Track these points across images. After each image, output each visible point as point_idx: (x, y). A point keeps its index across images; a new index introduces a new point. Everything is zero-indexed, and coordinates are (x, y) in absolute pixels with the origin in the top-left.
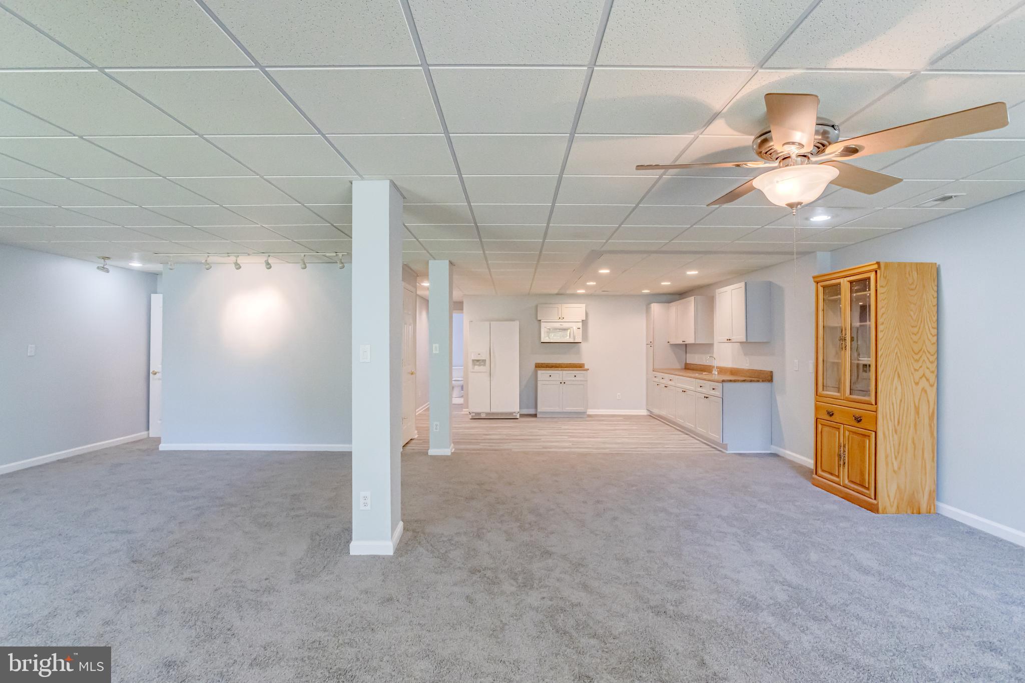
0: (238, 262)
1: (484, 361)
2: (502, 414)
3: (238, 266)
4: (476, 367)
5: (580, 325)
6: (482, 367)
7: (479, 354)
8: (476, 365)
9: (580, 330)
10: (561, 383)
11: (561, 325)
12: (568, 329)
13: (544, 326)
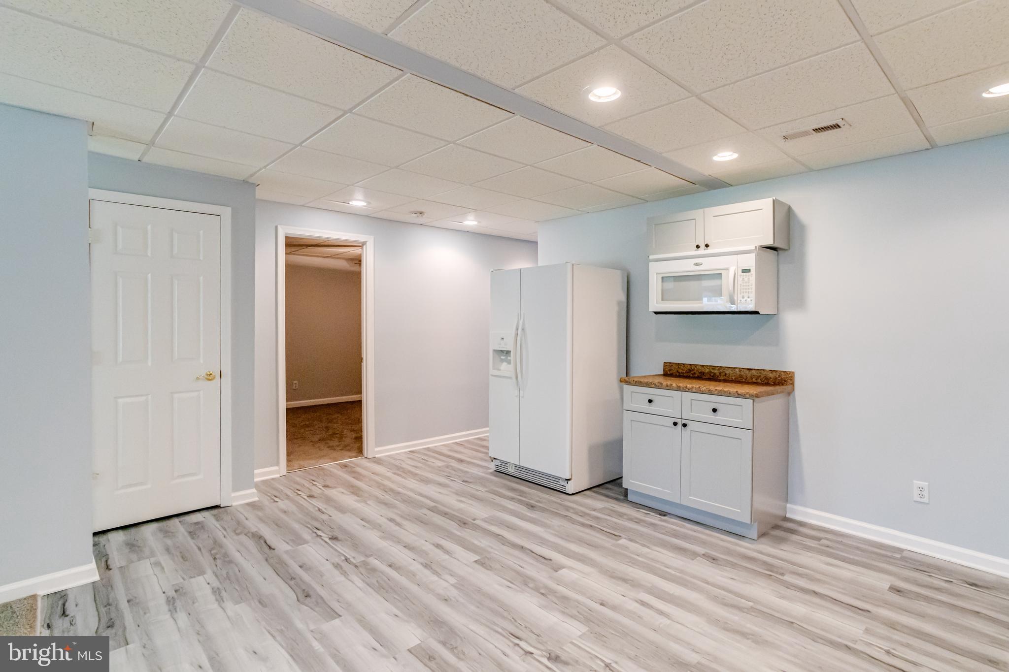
1: (510, 353)
2: (541, 475)
5: (752, 262)
6: (509, 365)
7: (502, 339)
9: (752, 277)
10: (675, 424)
11: (697, 264)
12: (719, 276)
13: (656, 270)
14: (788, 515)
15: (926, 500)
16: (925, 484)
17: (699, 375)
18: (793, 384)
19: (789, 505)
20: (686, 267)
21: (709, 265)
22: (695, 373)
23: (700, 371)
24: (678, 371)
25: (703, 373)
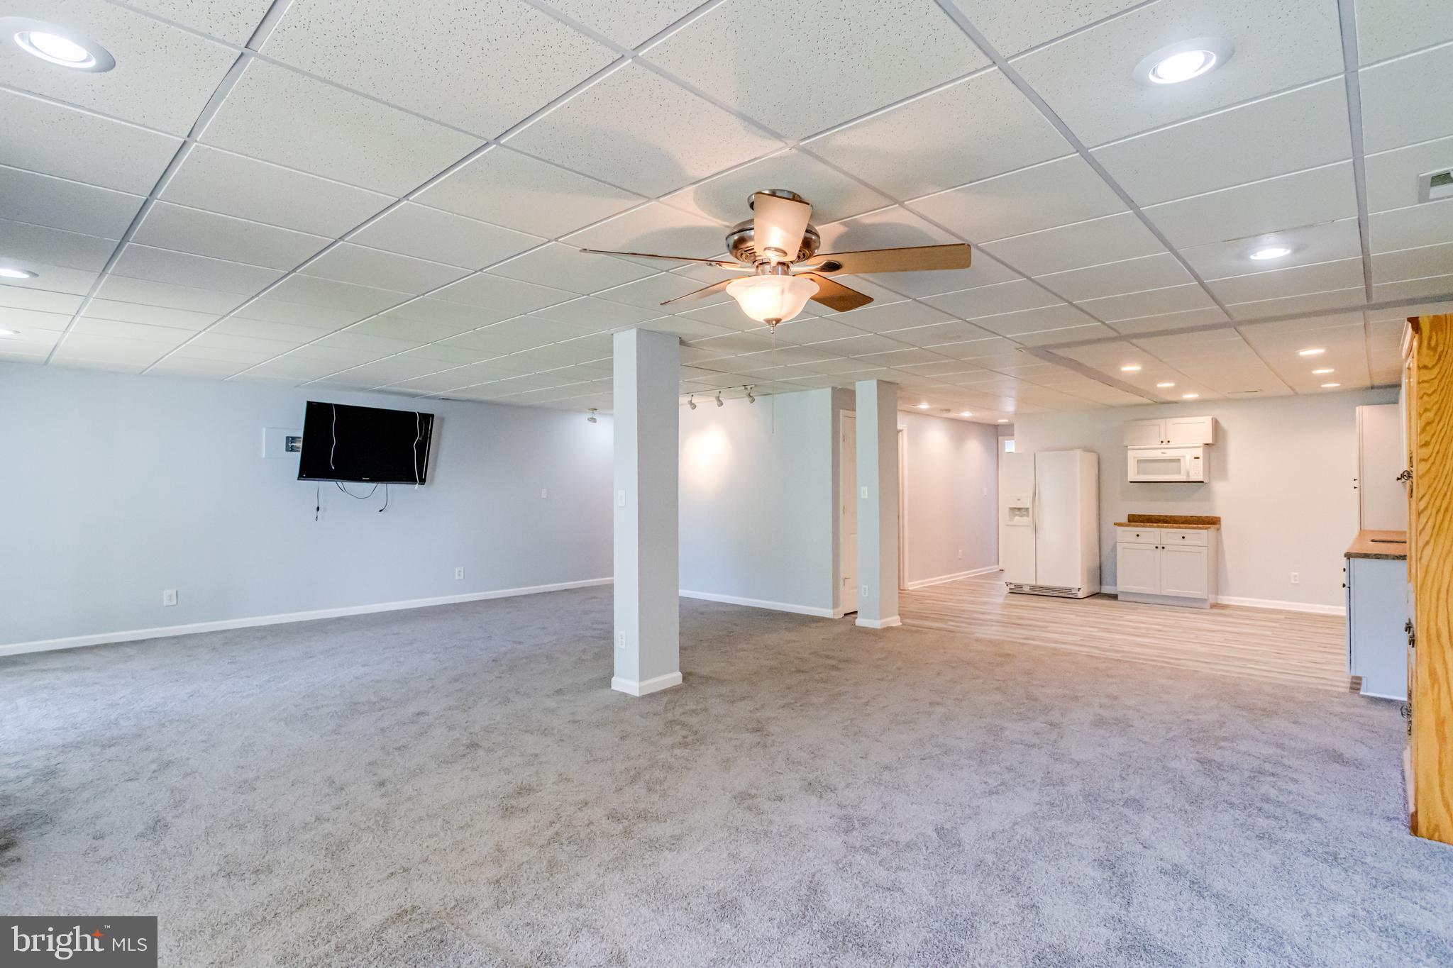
0: (693, 402)
1: (1027, 509)
2: (1054, 589)
3: (693, 406)
4: (1017, 518)
5: (1199, 452)
6: (1025, 518)
7: (1019, 500)
8: (1016, 515)
9: (1200, 461)
10: (1157, 547)
11: (1163, 453)
12: (1178, 460)
13: (1133, 456)
14: (1219, 602)
15: (1297, 582)
16: (1296, 574)
18: (1220, 524)
19: (1219, 597)
20: (1157, 454)
21: (1170, 454)
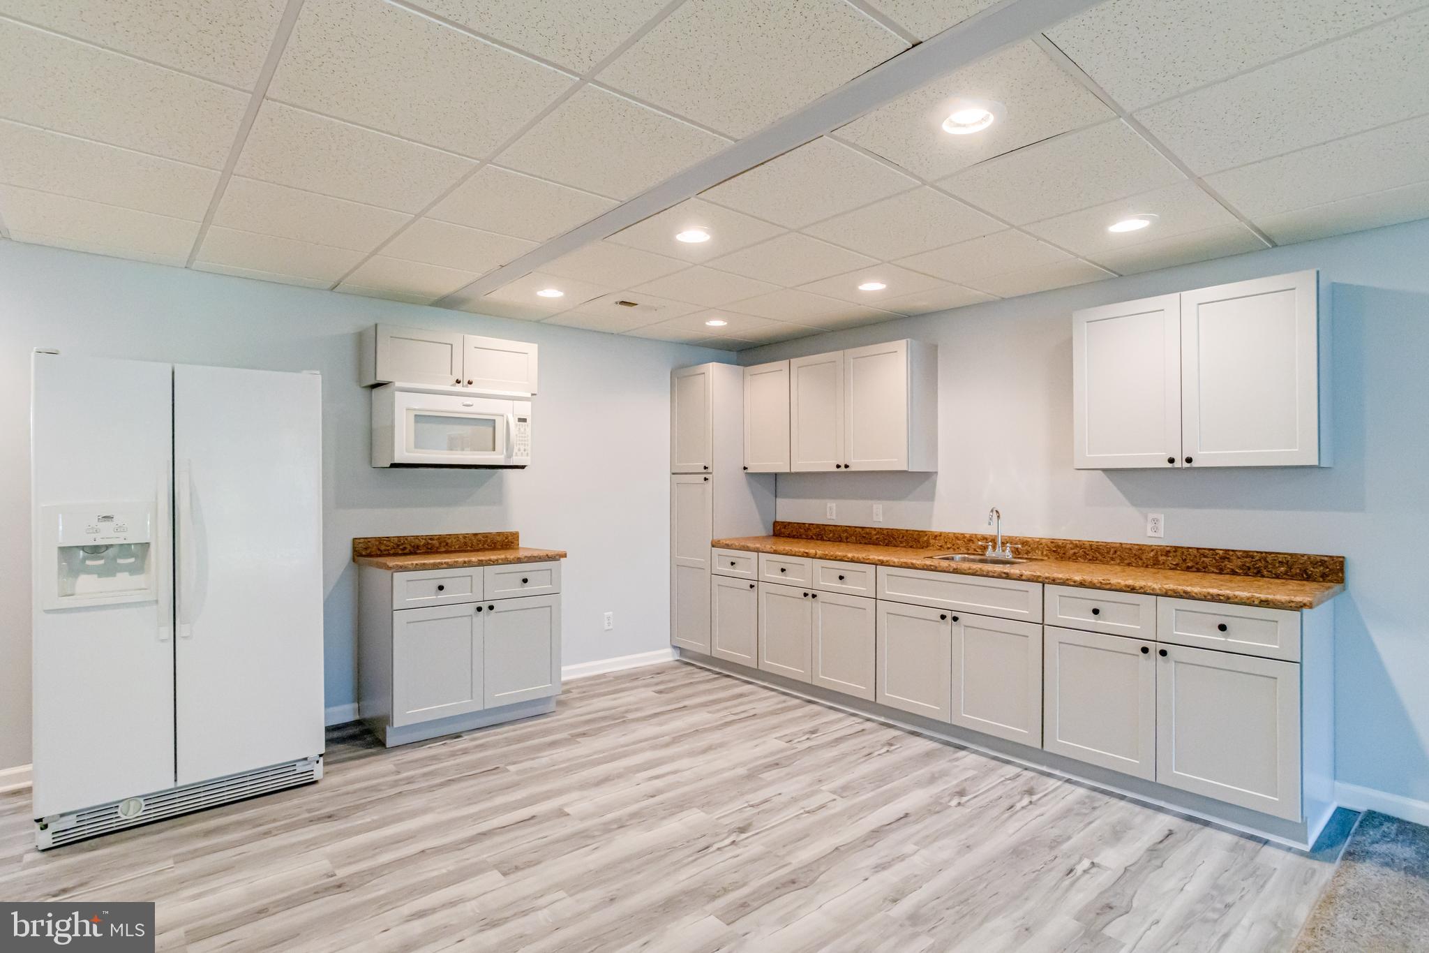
5: (527, 408)
9: (528, 426)
10: (478, 609)
11: (465, 405)
12: (492, 422)
17: (412, 549)
18: (517, 544)
22: (405, 548)
23: (413, 544)
24: (379, 549)
25: (418, 547)
